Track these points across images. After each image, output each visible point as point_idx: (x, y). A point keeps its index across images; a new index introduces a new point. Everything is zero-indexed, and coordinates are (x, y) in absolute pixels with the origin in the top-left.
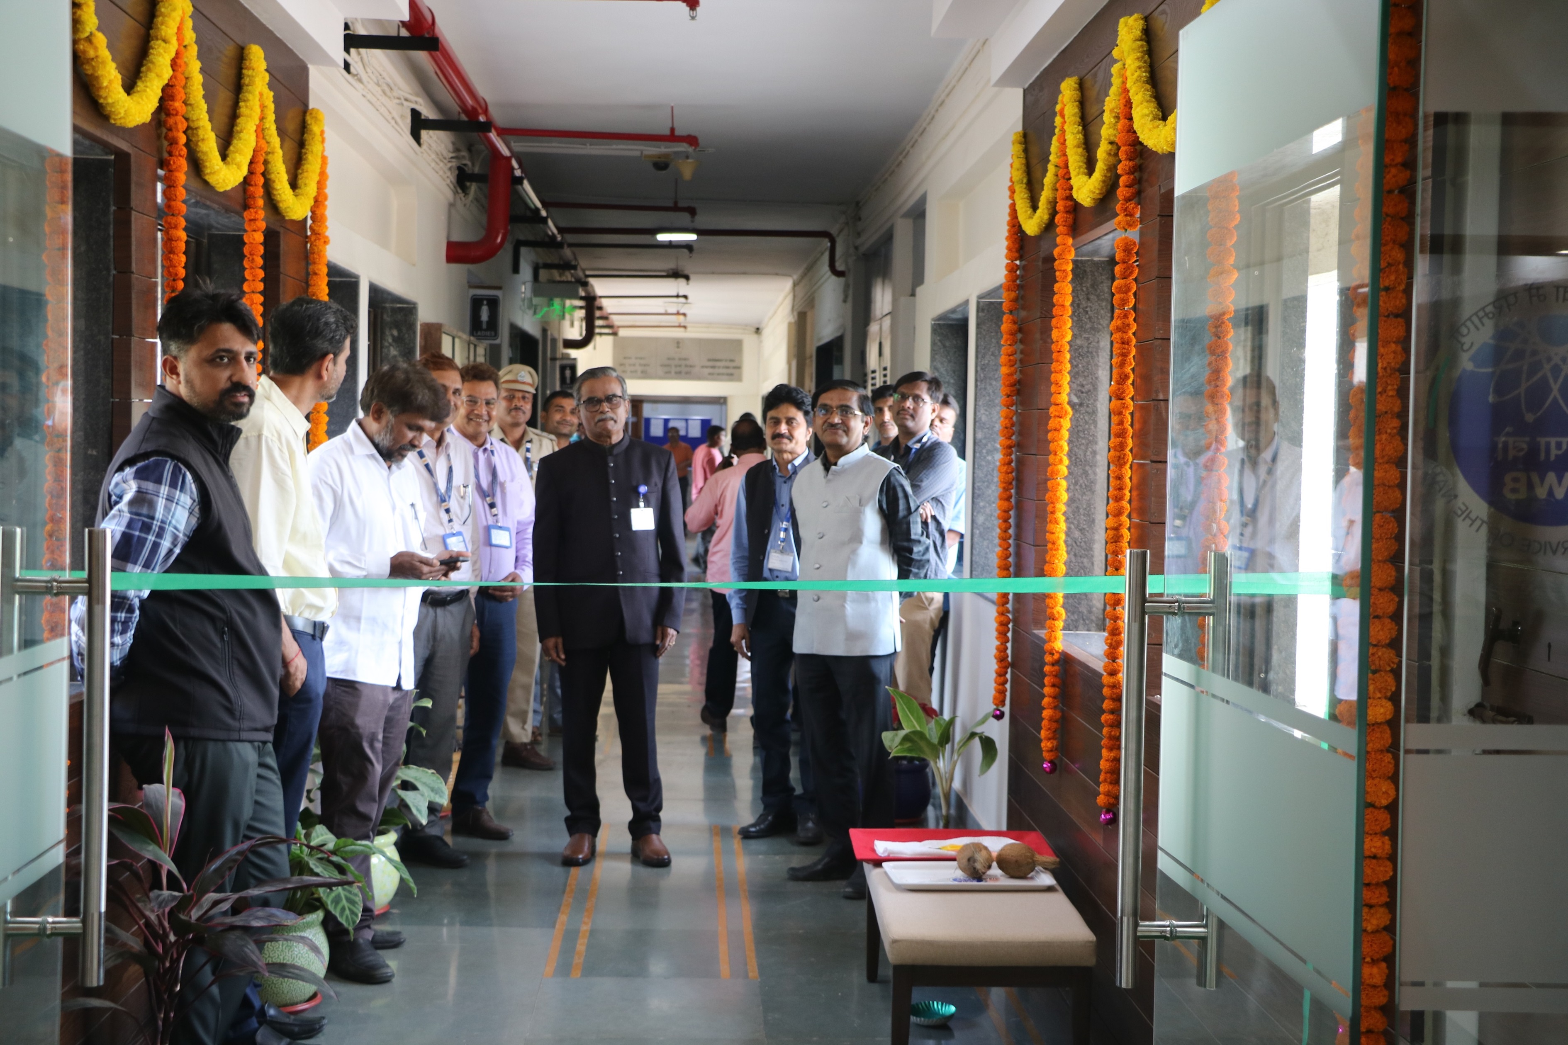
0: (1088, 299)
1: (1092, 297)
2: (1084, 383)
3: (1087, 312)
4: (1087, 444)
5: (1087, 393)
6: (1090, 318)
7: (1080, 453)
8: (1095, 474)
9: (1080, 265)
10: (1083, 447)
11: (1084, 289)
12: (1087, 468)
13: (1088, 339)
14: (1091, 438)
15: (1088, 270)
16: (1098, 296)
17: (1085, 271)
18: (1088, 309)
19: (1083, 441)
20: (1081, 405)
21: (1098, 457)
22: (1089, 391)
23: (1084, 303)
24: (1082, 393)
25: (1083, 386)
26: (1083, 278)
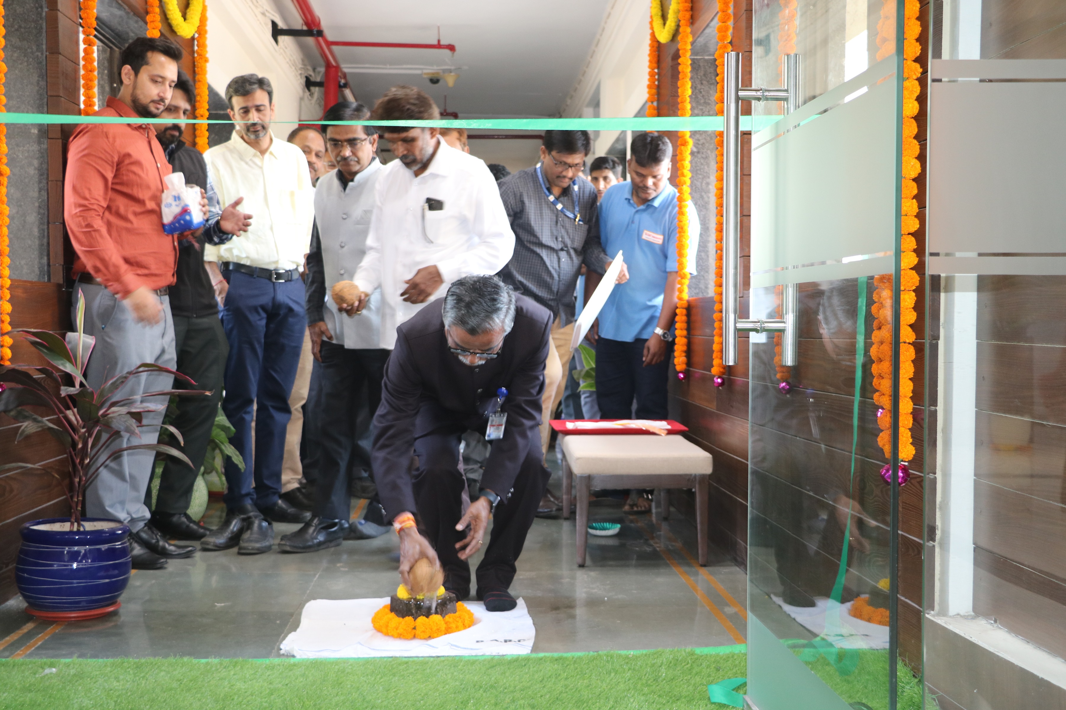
0: (702, 84)
1: (704, 82)
2: (700, 138)
3: (701, 92)
4: (703, 178)
5: (702, 145)
6: (703, 96)
7: (698, 184)
8: (709, 197)
9: (696, 61)
10: (700, 180)
11: (699, 77)
12: (703, 194)
13: (702, 109)
14: (705, 174)
15: (701, 64)
16: (708, 82)
17: (699, 65)
18: (702, 90)
19: (700, 176)
20: (698, 152)
21: (710, 187)
22: (704, 143)
23: (699, 86)
24: (699, 144)
25: (699, 140)
26: (698, 70)
